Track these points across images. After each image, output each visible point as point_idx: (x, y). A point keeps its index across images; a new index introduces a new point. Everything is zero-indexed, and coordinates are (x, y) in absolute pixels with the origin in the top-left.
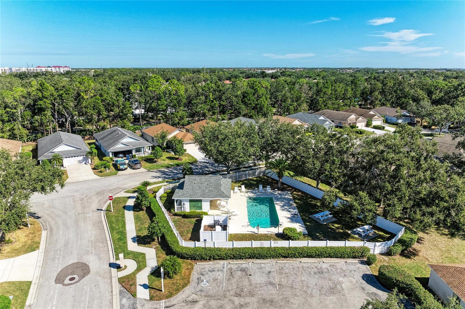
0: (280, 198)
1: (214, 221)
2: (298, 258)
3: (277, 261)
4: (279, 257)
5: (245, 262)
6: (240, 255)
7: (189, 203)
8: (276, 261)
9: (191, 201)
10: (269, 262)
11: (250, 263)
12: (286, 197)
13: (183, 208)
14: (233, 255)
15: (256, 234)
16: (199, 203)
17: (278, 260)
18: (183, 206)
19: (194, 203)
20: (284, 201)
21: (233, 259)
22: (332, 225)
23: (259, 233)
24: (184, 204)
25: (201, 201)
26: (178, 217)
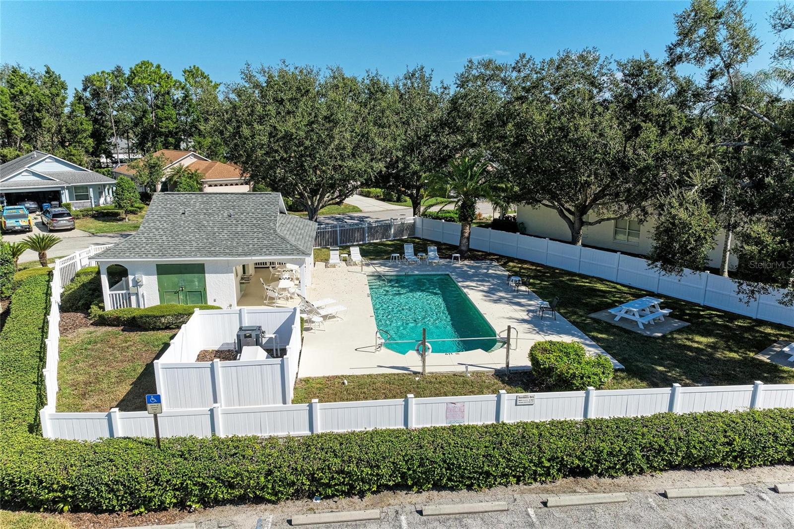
0: (474, 275)
1: (241, 329)
2: (642, 472)
3: (544, 497)
4: (548, 474)
5: (375, 513)
6: (349, 474)
7: (154, 279)
8: (537, 499)
9: (163, 270)
10: (501, 504)
11: (403, 518)
12: (490, 271)
13: (133, 298)
14: (312, 478)
15: (415, 373)
16: (195, 277)
17: (547, 491)
18: (132, 290)
19: (174, 278)
20: (489, 281)
21: (311, 496)
22: (686, 339)
23: (428, 370)
24: (137, 284)
25: (200, 269)
26: (110, 329)
